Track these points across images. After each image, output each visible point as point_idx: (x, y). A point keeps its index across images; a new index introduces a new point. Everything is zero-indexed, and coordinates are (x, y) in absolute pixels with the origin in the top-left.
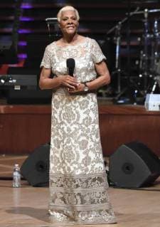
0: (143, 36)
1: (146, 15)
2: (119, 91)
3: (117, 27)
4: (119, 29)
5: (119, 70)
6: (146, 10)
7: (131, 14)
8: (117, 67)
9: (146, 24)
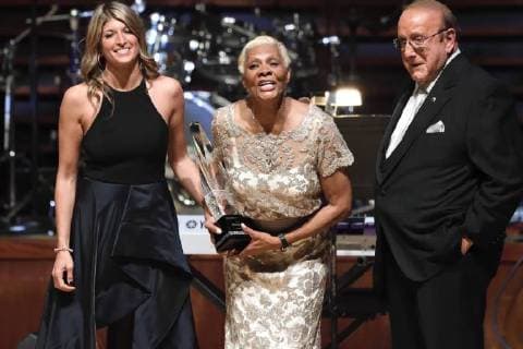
0: (68, 72)
1: (74, 25)
2: (12, 204)
3: (6, 51)
4: (11, 56)
5: (12, 154)
6: (74, 13)
7: (39, 20)
8: (6, 145)
9: (74, 45)
